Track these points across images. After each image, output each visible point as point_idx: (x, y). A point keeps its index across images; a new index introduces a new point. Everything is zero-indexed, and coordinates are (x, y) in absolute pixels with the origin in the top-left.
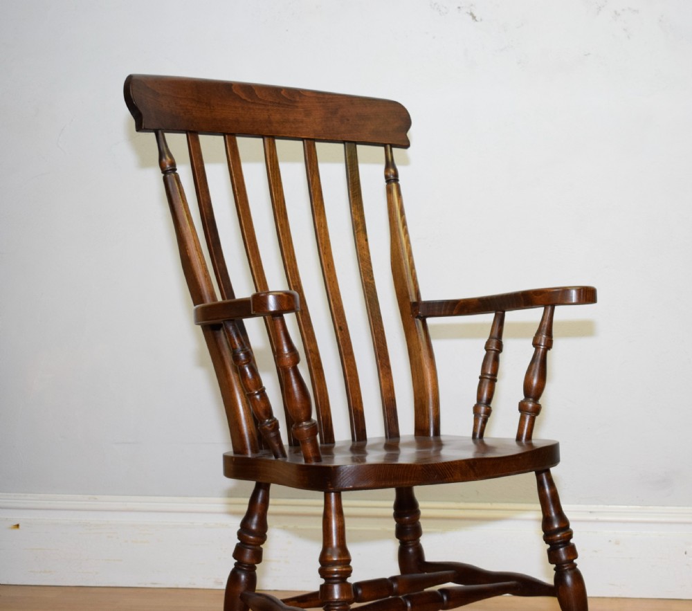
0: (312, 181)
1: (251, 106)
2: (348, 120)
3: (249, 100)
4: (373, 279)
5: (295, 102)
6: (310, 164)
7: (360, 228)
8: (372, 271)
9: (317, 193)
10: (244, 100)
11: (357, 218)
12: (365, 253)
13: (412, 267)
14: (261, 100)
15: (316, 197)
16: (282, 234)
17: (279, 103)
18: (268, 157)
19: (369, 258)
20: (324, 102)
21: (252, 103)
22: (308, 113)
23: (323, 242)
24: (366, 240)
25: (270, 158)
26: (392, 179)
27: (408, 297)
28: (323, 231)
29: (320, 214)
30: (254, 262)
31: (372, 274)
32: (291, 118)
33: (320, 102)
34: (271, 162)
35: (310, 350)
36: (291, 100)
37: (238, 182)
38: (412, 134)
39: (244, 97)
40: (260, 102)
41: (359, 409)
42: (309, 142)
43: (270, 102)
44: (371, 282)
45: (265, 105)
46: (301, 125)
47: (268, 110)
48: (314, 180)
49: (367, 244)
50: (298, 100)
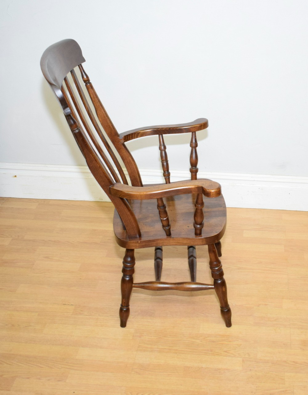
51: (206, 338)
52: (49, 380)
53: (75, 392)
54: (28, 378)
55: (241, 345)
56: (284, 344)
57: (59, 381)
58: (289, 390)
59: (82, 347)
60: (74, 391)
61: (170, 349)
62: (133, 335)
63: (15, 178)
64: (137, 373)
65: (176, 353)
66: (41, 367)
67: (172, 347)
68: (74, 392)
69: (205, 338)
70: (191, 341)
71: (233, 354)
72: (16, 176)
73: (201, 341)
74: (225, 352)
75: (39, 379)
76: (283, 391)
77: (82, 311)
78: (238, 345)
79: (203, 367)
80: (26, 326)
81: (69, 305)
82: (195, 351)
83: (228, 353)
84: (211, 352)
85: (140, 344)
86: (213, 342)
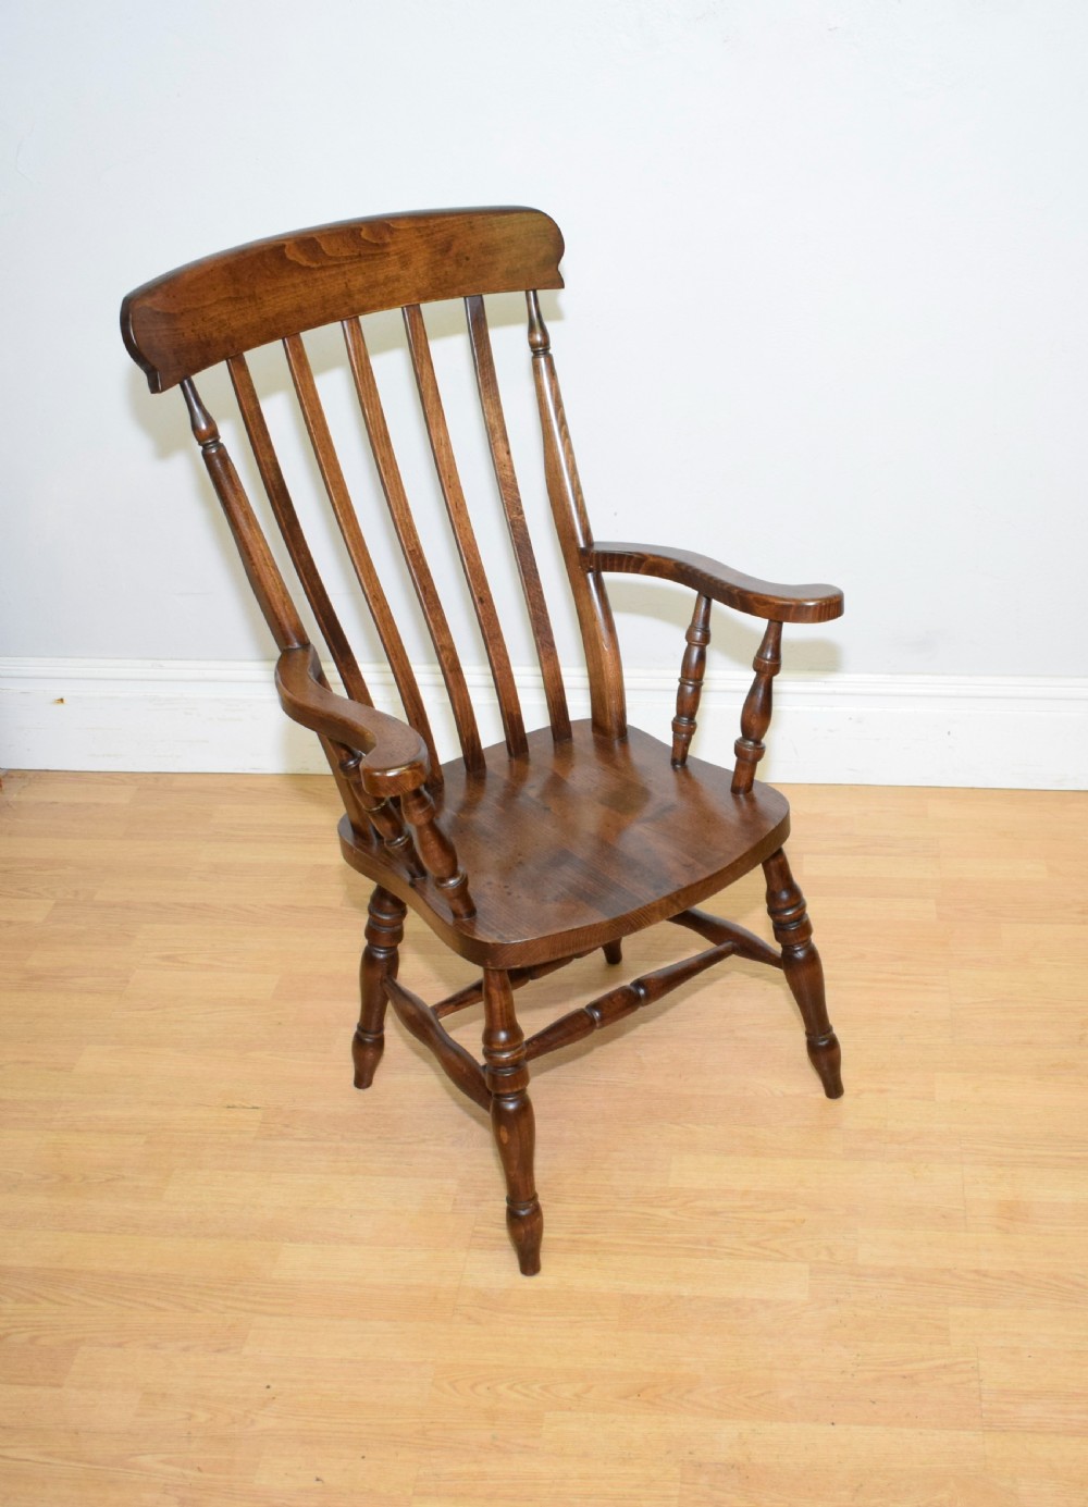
0: (422, 373)
1: (318, 275)
2: (467, 259)
3: (314, 265)
4: (521, 513)
5: (385, 245)
6: (416, 346)
7: (498, 435)
8: (519, 500)
9: (430, 392)
10: (309, 268)
11: (492, 421)
12: (509, 473)
13: (577, 491)
14: (330, 258)
15: (430, 398)
16: (386, 473)
17: (360, 255)
18: (352, 353)
19: (514, 480)
20: (428, 235)
21: (319, 269)
22: (405, 262)
23: (446, 469)
24: (508, 453)
25: (355, 354)
26: (540, 349)
27: (574, 538)
28: (443, 451)
29: (437, 424)
30: (351, 535)
31: (521, 505)
32: (381, 277)
33: (422, 236)
34: (356, 360)
35: (441, 646)
36: (377, 244)
37: (313, 412)
38: (566, 266)
39: (304, 263)
40: (331, 263)
41: (515, 713)
42: (411, 309)
43: (346, 258)
44: (520, 518)
45: (339, 266)
46: (396, 284)
47: (345, 273)
48: (425, 371)
49: (510, 460)
50: (388, 240)
51: (692, 1201)
52: (186, 1349)
53: (273, 1386)
54: (120, 1345)
55: (804, 1221)
56: (944, 1217)
57: (219, 1351)
58: (964, 1363)
59: (291, 1241)
60: (267, 1384)
61: (574, 1241)
62: (455, 1200)
63: (61, 706)
64: (470, 1318)
65: (595, 1252)
66: (159, 1309)
67: (582, 1233)
68: (268, 1387)
69: (687, 1202)
70: (643, 1214)
71: (777, 1251)
72: (62, 700)
73: (675, 1213)
74: (756, 1244)
75: (155, 1347)
76: (945, 1366)
77: (287, 1126)
78: (794, 1221)
79: (682, 1297)
80: (108, 1180)
81: (244, 1107)
82: (655, 1244)
83: (765, 1248)
84: (706, 1248)
85: (477, 1228)
86: (714, 1213)
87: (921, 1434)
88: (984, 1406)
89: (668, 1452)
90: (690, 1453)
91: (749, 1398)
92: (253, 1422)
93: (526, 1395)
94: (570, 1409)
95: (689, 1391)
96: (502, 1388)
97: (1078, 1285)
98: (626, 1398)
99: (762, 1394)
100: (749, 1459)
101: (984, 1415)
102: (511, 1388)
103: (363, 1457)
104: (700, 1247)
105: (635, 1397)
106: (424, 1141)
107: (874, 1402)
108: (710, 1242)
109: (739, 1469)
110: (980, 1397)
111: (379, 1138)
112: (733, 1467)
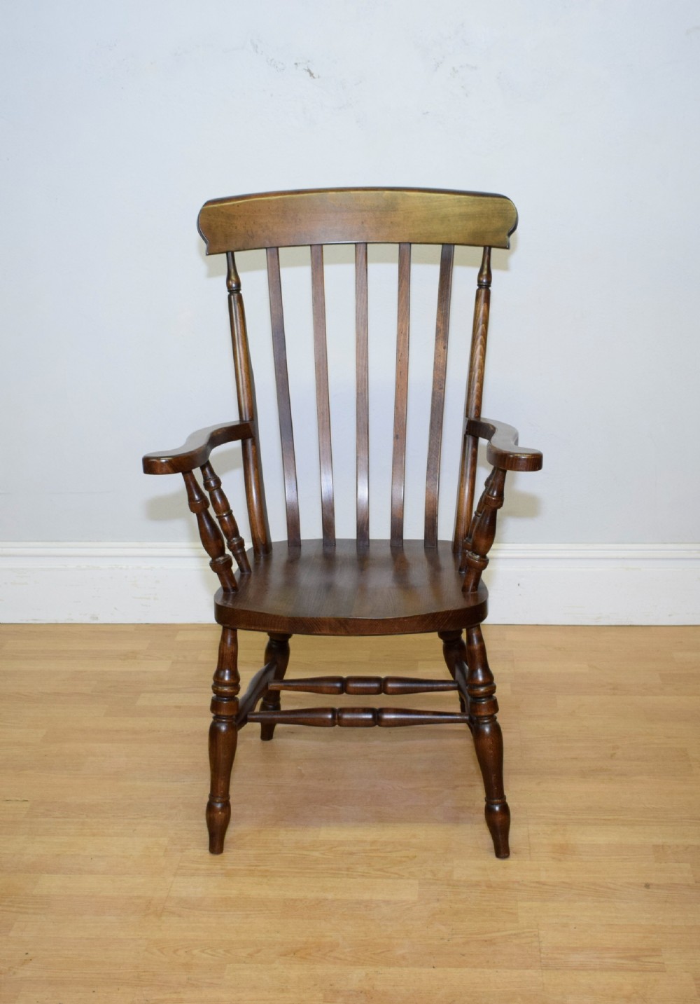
51: (335, 847)
53: (30, 953)
55: (416, 856)
58: (529, 932)
59: (48, 873)
60: (26, 952)
61: (250, 870)
62: (166, 849)
64: (175, 914)
65: (266, 876)
67: (256, 866)
68: (27, 954)
69: (332, 848)
70: (300, 854)
71: (396, 874)
73: (322, 854)
74: (381, 870)
76: (515, 934)
77: (48, 810)
78: (408, 857)
79: (327, 900)
81: (17, 801)
82: (309, 871)
83: (387, 872)
84: (346, 873)
85: (181, 864)
86: (352, 854)
87: (497, 972)
88: (542, 955)
89: (315, 985)
90: (331, 985)
91: (374, 954)
92: (15, 973)
93: (212, 955)
94: (244, 962)
95: (332, 951)
96: (195, 952)
97: (610, 888)
98: (285, 955)
99: (383, 952)
100: (373, 988)
101: (543, 961)
102: (203, 951)
103: (94, 992)
104: (341, 872)
105: (292, 955)
106: (145, 817)
107: (463, 955)
108: (348, 869)
109: (365, 993)
110: (540, 951)
111: (114, 816)
112: (361, 992)
